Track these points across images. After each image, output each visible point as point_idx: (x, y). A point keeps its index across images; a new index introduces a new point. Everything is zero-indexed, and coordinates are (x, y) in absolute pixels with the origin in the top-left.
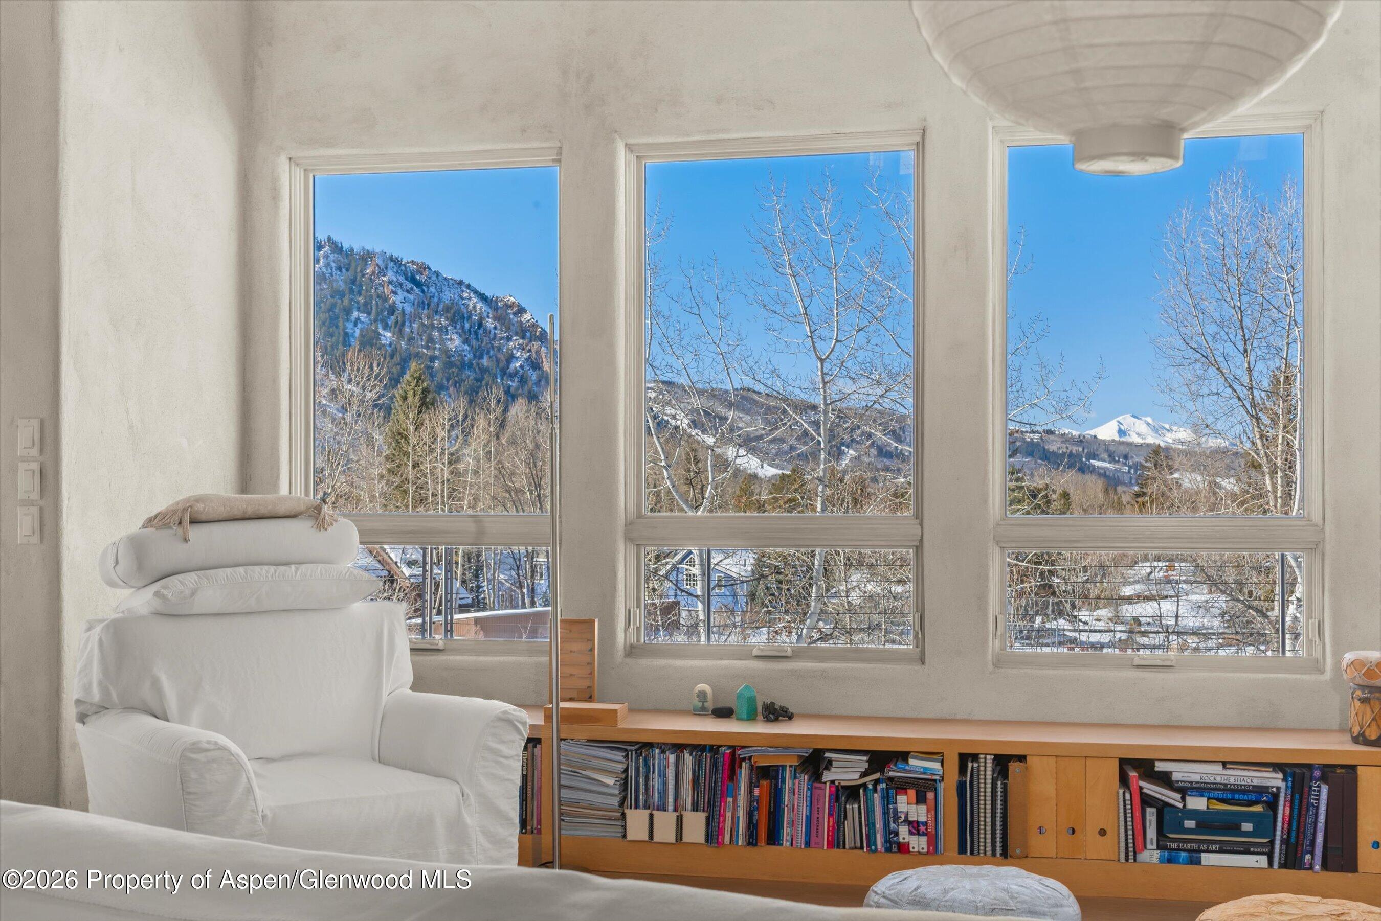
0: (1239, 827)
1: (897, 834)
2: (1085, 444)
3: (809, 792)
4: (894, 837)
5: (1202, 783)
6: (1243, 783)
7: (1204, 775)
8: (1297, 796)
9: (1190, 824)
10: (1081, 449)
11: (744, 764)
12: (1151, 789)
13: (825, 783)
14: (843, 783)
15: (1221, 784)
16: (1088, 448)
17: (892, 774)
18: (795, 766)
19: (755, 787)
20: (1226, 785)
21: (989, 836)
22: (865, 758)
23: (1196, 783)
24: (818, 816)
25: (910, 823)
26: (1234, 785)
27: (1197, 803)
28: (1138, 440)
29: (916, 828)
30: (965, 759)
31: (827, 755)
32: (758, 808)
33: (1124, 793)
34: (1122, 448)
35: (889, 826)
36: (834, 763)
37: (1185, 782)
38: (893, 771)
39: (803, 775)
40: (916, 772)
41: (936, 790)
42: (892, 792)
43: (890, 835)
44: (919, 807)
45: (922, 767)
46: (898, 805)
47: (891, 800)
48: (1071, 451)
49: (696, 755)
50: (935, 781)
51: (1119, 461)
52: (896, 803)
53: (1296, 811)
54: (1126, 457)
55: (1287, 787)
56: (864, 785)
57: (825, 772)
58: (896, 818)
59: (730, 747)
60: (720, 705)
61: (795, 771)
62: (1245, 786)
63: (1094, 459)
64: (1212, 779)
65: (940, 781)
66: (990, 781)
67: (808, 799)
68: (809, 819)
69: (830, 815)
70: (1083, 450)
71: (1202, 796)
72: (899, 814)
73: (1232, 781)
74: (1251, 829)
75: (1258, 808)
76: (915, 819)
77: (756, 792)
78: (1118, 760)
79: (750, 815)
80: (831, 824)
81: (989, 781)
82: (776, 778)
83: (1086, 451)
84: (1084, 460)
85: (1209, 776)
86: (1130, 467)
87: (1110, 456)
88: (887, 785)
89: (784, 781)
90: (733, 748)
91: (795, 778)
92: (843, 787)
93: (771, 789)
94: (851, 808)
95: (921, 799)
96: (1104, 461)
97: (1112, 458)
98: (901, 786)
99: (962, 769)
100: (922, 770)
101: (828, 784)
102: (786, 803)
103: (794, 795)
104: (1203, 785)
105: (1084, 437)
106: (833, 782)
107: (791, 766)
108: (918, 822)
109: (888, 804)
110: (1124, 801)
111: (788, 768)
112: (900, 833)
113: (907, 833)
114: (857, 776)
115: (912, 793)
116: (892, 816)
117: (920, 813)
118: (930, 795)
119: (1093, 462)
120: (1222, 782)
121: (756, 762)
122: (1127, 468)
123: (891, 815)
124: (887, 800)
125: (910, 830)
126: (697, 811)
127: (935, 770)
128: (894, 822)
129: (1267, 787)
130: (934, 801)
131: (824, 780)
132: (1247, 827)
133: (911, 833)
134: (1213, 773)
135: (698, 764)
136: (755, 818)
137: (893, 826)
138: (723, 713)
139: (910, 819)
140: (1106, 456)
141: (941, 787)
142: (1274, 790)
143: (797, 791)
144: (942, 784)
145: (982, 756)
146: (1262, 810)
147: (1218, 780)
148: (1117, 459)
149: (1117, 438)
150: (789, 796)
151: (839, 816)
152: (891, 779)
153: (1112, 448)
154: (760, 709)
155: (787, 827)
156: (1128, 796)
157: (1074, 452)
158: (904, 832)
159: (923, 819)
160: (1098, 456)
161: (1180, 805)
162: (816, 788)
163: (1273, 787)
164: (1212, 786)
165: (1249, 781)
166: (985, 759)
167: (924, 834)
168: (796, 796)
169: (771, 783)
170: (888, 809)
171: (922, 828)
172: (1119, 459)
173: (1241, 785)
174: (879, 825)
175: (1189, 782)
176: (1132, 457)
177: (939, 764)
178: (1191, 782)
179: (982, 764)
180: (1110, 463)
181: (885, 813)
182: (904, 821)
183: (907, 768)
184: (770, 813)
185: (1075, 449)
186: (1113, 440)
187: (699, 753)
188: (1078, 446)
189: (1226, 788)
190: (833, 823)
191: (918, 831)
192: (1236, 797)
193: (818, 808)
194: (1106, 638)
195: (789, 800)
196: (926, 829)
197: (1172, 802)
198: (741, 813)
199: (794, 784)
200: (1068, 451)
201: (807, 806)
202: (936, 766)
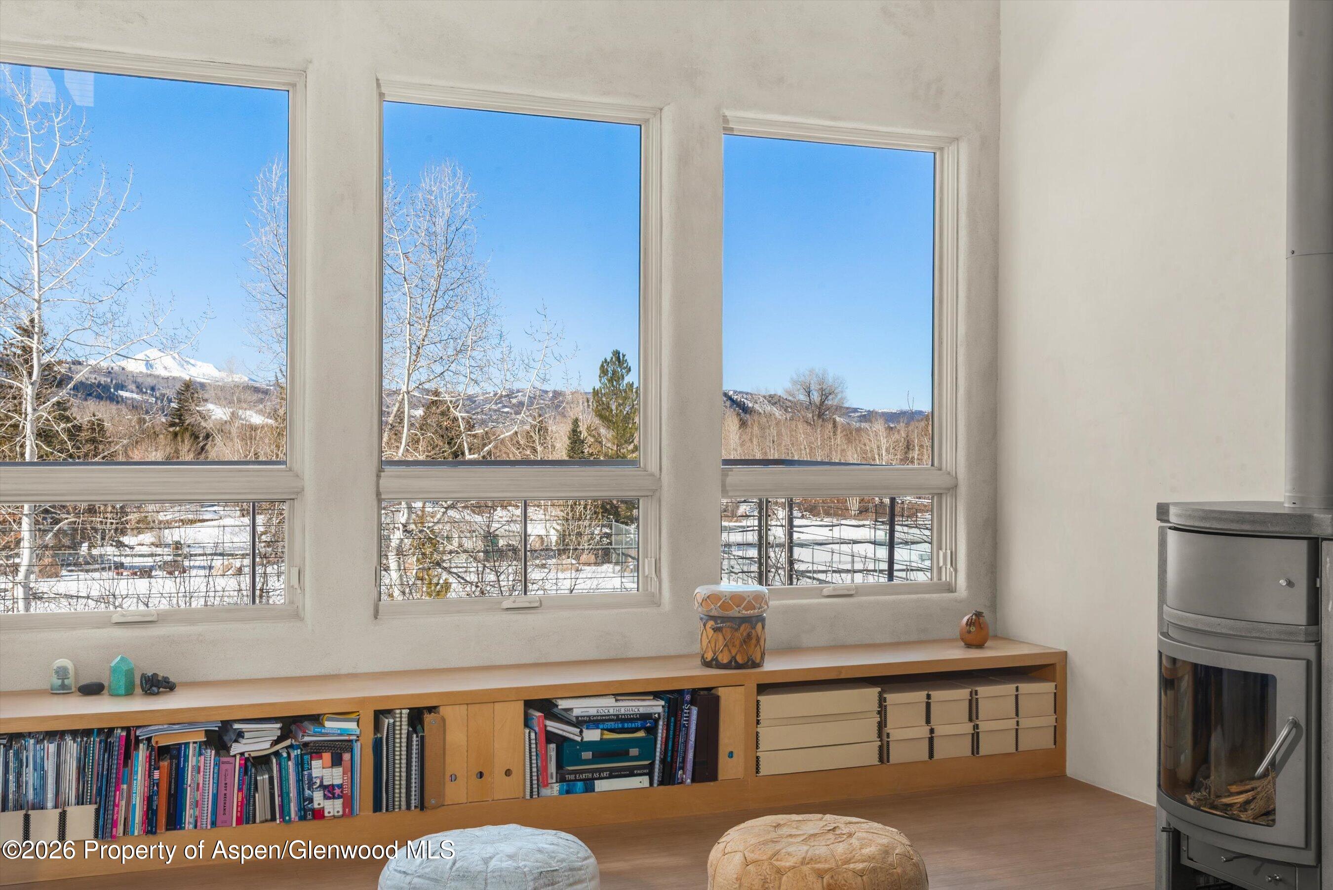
0: (627, 753)
1: (311, 800)
2: (113, 375)
3: (217, 768)
4: (309, 804)
5: (598, 716)
6: (632, 712)
7: (600, 709)
8: (673, 719)
9: (587, 755)
10: (109, 380)
11: (141, 746)
12: (553, 726)
13: (235, 756)
14: (253, 754)
15: (614, 715)
16: (116, 379)
17: (307, 739)
18: (200, 742)
19: (155, 769)
20: (617, 716)
21: (404, 791)
22: (279, 725)
23: (594, 716)
24: (225, 792)
25: (322, 786)
26: (624, 715)
27: (593, 735)
28: (164, 373)
29: (330, 791)
30: (379, 715)
31: (236, 726)
32: (158, 792)
33: (529, 733)
34: (149, 380)
35: (303, 794)
36: (245, 734)
37: (584, 717)
38: (308, 736)
39: (209, 751)
40: (333, 734)
41: (351, 751)
42: (306, 757)
43: (304, 802)
44: (334, 770)
45: (339, 729)
46: (313, 770)
47: (306, 766)
48: (99, 382)
49: (81, 742)
50: (351, 741)
51: (146, 393)
52: (311, 769)
53: (671, 732)
54: (153, 389)
55: (664, 711)
56: (277, 754)
57: (234, 745)
58: (311, 784)
59: (123, 728)
60: (83, 682)
61: (200, 747)
62: (633, 714)
63: (122, 390)
64: (606, 711)
65: (356, 741)
66: (406, 736)
67: (216, 775)
68: (216, 797)
69: (240, 790)
70: (112, 381)
71: (598, 728)
72: (314, 780)
73: (623, 711)
74: (637, 754)
75: (641, 734)
76: (330, 783)
77: (156, 775)
78: (523, 702)
79: (149, 800)
80: (240, 799)
81: (404, 736)
82: (178, 757)
83: (114, 382)
84: (112, 390)
85: (604, 709)
86: (157, 398)
87: (137, 387)
88: (302, 750)
89: (186, 759)
90: (128, 729)
91: (200, 754)
92: (254, 758)
93: (171, 770)
94: (263, 779)
95: (337, 761)
96: (132, 392)
97: (139, 388)
98: (315, 750)
99: (377, 727)
100: (339, 732)
101: (238, 757)
102: (189, 783)
103: (199, 772)
104: (599, 718)
105: (112, 368)
106: (242, 754)
107: (194, 743)
108: (333, 786)
109: (303, 770)
110: (530, 740)
111: (191, 745)
112: (315, 799)
113: (322, 798)
114: (268, 745)
115: (327, 756)
116: (307, 782)
117: (335, 776)
118: (346, 757)
119: (121, 393)
120: (615, 713)
121: (157, 742)
122: (154, 399)
123: (304, 781)
124: (302, 766)
125: (325, 795)
126: (83, 804)
127: (352, 730)
128: (309, 789)
129: (651, 714)
130: (350, 762)
131: (232, 753)
132: (634, 752)
133: (326, 797)
134: (606, 706)
135: (84, 752)
136: (155, 803)
137: (307, 792)
138: (92, 690)
139: (325, 783)
140: (133, 387)
141: (357, 747)
142: (656, 715)
143: (202, 769)
144: (359, 743)
145: (398, 711)
146: (644, 735)
147: (612, 712)
148: (144, 390)
149: (144, 370)
150: (192, 775)
151: (249, 789)
152: (306, 745)
153: (139, 380)
154: (137, 681)
155: (190, 809)
156: (533, 736)
157: (102, 382)
158: (318, 798)
159: (337, 781)
160: (126, 387)
161: (579, 739)
162: (223, 763)
163: (655, 714)
164: (607, 718)
165: (636, 710)
166: (401, 713)
167: (339, 797)
168: (202, 774)
169: (171, 764)
170: (302, 776)
171: (337, 791)
172: (146, 390)
173: (630, 715)
174: (293, 794)
175: (587, 716)
176: (159, 389)
177: (356, 723)
178: (589, 716)
179: (398, 719)
180: (138, 394)
181: (300, 781)
182: (320, 786)
183: (323, 731)
184: (170, 795)
185: (103, 380)
186: (141, 373)
187: (85, 739)
188: (108, 377)
189: (618, 718)
190: (242, 798)
191: (333, 794)
192: (626, 725)
193: (226, 784)
194: (149, 562)
195: (192, 779)
196: (342, 792)
197: (571, 736)
198: (138, 801)
199: (198, 761)
200: (97, 382)
201: (213, 783)
202: (352, 726)
